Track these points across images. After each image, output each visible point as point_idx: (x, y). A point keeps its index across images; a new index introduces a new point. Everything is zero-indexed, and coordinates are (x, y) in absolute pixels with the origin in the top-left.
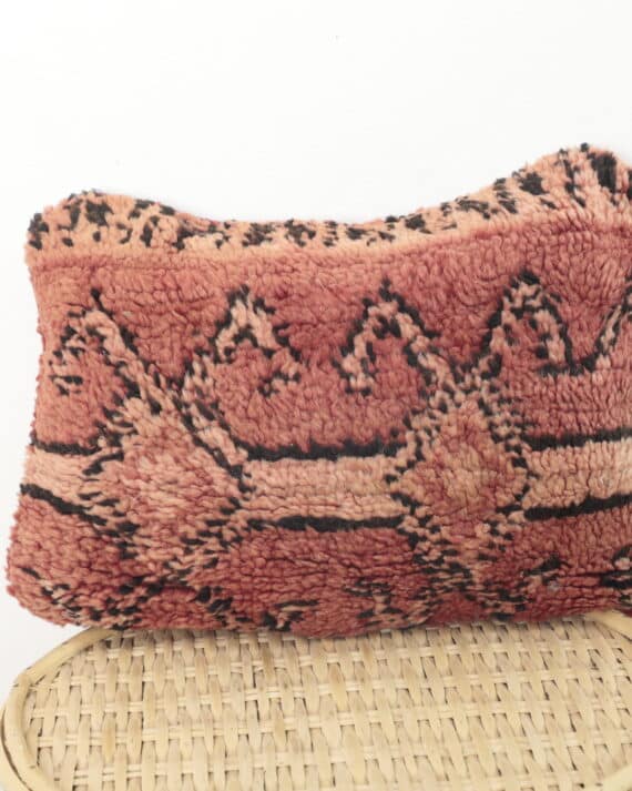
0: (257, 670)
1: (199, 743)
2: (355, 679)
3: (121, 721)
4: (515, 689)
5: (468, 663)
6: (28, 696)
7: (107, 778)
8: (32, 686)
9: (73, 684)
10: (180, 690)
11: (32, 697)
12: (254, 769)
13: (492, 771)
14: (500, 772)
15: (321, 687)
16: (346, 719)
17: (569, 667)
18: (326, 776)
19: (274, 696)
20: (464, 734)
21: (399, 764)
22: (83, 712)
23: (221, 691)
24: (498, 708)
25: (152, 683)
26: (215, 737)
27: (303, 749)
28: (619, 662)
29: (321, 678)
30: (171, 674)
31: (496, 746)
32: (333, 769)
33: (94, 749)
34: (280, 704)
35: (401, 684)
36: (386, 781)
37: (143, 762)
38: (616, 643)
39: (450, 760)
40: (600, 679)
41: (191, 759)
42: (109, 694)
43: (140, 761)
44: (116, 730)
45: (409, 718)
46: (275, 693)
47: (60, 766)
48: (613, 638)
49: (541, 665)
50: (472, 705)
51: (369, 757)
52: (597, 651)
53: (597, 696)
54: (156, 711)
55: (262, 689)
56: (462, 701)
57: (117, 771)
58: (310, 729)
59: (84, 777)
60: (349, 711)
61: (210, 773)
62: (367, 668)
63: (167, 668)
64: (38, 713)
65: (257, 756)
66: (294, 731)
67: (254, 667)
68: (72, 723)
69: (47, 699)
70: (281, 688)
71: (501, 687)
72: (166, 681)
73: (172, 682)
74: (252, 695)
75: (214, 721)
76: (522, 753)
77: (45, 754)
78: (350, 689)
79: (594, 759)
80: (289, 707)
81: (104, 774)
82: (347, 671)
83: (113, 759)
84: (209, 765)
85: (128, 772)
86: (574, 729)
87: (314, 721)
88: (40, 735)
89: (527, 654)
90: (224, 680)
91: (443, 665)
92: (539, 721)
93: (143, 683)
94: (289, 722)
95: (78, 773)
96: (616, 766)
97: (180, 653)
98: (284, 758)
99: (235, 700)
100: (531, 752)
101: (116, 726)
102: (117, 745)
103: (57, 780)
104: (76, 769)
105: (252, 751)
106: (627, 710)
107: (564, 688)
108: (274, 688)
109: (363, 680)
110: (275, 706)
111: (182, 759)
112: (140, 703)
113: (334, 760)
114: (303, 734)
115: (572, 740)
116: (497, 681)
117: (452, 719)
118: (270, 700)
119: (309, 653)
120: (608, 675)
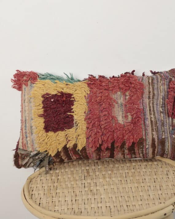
0: (85, 176)
1: (70, 193)
2: (109, 178)
3: (52, 188)
4: (147, 180)
5: (137, 174)
6: (30, 182)
7: (47, 201)
8: (31, 179)
9: (41, 179)
10: (66, 181)
11: (31, 182)
12: (82, 199)
13: (139, 199)
14: (141, 200)
15: (100, 180)
16: (106, 187)
17: (161, 175)
18: (99, 201)
19: (89, 182)
20: (134, 191)
21: (117, 198)
22: (43, 186)
23: (76, 181)
24: (142, 184)
25: (60, 179)
26: (74, 192)
27: (94, 194)
28: (173, 173)
29: (101, 178)
30: (65, 177)
31: (141, 194)
32: (101, 199)
33: (45, 194)
34: (90, 184)
35: (120, 179)
36: (114, 202)
37: (56, 197)
38: (173, 169)
39: (130, 197)
40: (168, 178)
41: (67, 197)
42: (50, 182)
43: (55, 197)
44: (51, 190)
45: (121, 187)
46: (89, 181)
47: (37, 199)
48: (173, 168)
49: (154, 174)
50: (136, 184)
51: (110, 196)
52: (168, 171)
53: (167, 182)
54: (61, 185)
55: (86, 180)
56: (134, 183)
57: (50, 200)
58: (97, 190)
59: (42, 201)
60: (106, 185)
61: (72, 200)
62: (112, 175)
63: (64, 175)
64: (32, 186)
65: (83, 196)
66: (93, 190)
67: (85, 175)
68: (40, 188)
69: (35, 182)
70: (91, 180)
71: (144, 180)
72: (64, 178)
73: (65, 178)
74: (84, 182)
75: (74, 188)
76: (147, 195)
77: (33, 196)
78: (107, 180)
79: (164, 197)
80: (92, 184)
81: (47, 200)
82: (107, 176)
83: (49, 197)
84: (72, 198)
85: (52, 200)
86: (160, 190)
87: (98, 188)
88: (33, 191)
89: (151, 172)
90: (77, 178)
91: (130, 174)
92: (152, 188)
93: (58, 179)
94: (92, 188)
95: (41, 200)
96: (170, 198)
97: (68, 172)
98: (90, 197)
99: (79, 183)
100: (149, 195)
101: (51, 189)
102: (50, 193)
103: (35, 202)
104: (40, 199)
105: (82, 195)
106: (174, 185)
107: (159, 180)
108: (89, 180)
109: (110, 178)
110: (89, 184)
111: (65, 197)
112: (57, 184)
113: (102, 197)
114: (95, 191)
115: (160, 192)
116: (143, 178)
117: (131, 187)
118: (88, 183)
119: (98, 172)
120: (170, 177)
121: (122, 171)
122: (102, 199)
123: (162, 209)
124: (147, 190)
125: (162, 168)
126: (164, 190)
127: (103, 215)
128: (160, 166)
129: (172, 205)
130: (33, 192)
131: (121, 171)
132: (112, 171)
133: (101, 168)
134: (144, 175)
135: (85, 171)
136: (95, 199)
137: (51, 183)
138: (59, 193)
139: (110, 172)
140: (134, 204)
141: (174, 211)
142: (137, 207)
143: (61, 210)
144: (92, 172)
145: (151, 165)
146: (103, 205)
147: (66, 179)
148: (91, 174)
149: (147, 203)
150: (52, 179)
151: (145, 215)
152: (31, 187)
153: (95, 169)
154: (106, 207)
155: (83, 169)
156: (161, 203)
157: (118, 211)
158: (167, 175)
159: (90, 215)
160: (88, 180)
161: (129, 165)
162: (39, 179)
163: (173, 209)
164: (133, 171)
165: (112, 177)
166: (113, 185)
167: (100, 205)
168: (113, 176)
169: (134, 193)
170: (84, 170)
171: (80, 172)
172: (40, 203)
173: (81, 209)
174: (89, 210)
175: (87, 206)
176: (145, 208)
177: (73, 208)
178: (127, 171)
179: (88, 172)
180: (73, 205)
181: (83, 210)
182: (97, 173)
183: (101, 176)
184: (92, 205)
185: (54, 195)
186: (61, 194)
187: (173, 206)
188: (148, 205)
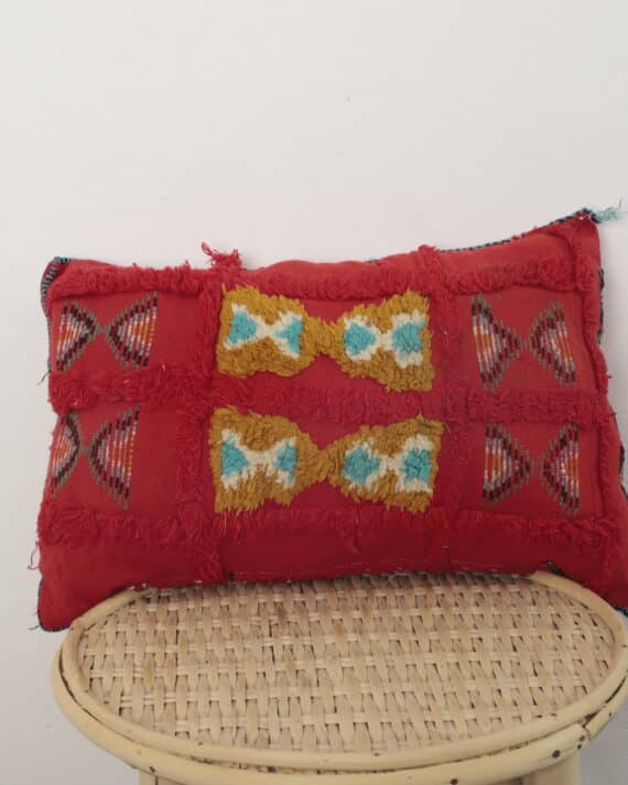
121: (399, 610)
122: (339, 701)
123: (545, 737)
124: (489, 674)
125: (534, 603)
126: (548, 674)
127: (345, 751)
128: (529, 599)
129: (579, 722)
130: (93, 671)
131: (396, 613)
132: (366, 610)
133: (326, 600)
134: (476, 627)
135: (271, 609)
136: (312, 698)
137: (153, 644)
138: (187, 676)
139: (357, 614)
140: (448, 718)
141: (584, 743)
142: (462, 728)
143: (200, 731)
144: (294, 613)
145: (499, 594)
146: (344, 720)
147: (208, 634)
148: (291, 618)
149: (492, 715)
150: (155, 632)
151: (490, 754)
152: (85, 657)
153: (304, 603)
154: (354, 724)
155: (262, 601)
156: (540, 717)
157: (398, 739)
158: (556, 627)
159: (300, 750)
160: (285, 637)
161: (423, 593)
162: (109, 630)
163: (582, 739)
164: (437, 611)
165: (367, 631)
166: (372, 654)
167: (331, 719)
168: (369, 625)
169: (445, 684)
170: (265, 604)
171: (254, 610)
172: (121, 709)
173: (267, 730)
174: (296, 733)
175: (286, 722)
176: (486, 729)
177: (240, 725)
178: (415, 612)
179: (281, 612)
180: (237, 714)
181: (275, 735)
182: (314, 616)
183: (327, 626)
184: (304, 717)
185: (169, 683)
186: (193, 682)
187: (584, 726)
188: (496, 722)
